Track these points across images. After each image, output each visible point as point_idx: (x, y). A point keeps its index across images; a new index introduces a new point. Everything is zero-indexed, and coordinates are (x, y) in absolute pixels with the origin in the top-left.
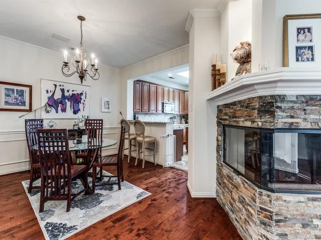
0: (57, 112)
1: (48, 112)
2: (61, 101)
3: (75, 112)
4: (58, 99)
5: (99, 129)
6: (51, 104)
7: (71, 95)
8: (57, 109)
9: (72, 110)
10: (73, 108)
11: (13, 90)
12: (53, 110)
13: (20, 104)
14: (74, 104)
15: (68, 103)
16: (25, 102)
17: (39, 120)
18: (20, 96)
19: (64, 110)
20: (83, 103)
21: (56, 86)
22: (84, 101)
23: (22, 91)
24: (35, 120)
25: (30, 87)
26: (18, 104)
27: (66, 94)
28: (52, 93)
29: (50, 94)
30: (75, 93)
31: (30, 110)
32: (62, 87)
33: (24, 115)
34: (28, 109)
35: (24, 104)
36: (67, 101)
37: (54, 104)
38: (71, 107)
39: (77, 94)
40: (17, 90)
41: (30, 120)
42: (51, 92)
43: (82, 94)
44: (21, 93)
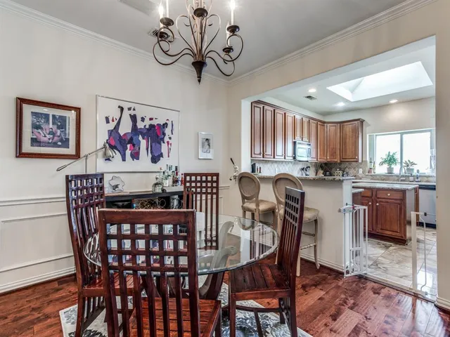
0: (124, 160)
1: (109, 159)
2: (131, 139)
3: (155, 159)
4: (125, 135)
5: (212, 194)
6: (113, 144)
7: (147, 127)
8: (125, 154)
9: (150, 155)
10: (151, 152)
11: (47, 116)
12: (118, 156)
13: (60, 143)
14: (153, 144)
15: (143, 143)
16: (68, 140)
17: (95, 176)
18: (59, 127)
19: (135, 156)
20: (168, 142)
21: (122, 109)
22: (170, 138)
23: (63, 119)
24: (86, 177)
25: (78, 110)
26: (55, 145)
27: (140, 125)
28: (116, 122)
29: (112, 126)
30: (155, 122)
31: (77, 156)
32: (132, 113)
33: (65, 167)
34: (74, 153)
35: (65, 143)
36: (140, 138)
37: (119, 143)
38: (147, 149)
39: (158, 124)
40: (54, 116)
41: (77, 177)
42: (113, 121)
43: (165, 125)
44: (62, 123)
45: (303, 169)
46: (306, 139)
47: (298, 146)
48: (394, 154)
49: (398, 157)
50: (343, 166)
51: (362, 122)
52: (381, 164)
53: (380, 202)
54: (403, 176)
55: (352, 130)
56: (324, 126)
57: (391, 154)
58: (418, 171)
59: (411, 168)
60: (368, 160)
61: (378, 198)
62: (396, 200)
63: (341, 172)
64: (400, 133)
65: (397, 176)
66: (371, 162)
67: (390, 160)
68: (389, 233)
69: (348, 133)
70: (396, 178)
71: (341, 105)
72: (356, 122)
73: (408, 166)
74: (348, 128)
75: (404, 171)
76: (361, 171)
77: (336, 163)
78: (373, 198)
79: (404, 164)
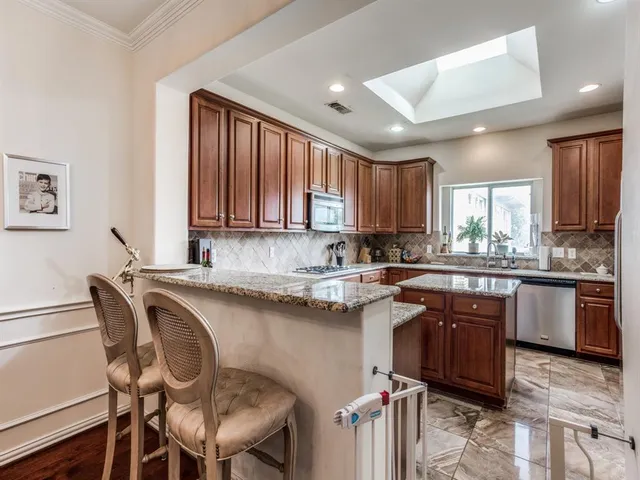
45: (332, 246)
46: (333, 189)
47: (314, 202)
48: (480, 220)
49: (485, 225)
50: (402, 240)
51: (432, 163)
52: (461, 237)
53: (459, 320)
54: (492, 259)
55: (417, 177)
56: (371, 167)
57: (475, 221)
58: (514, 251)
59: (504, 244)
60: (440, 229)
61: (455, 313)
62: (487, 317)
63: (398, 250)
64: (488, 186)
65: (484, 258)
66: (445, 234)
67: (473, 231)
68: (475, 385)
69: (409, 184)
70: (483, 262)
71: (397, 130)
72: (422, 164)
73: (499, 241)
74: (410, 173)
75: (493, 250)
76: (429, 248)
77: (390, 235)
78: (446, 312)
79: (494, 239)
